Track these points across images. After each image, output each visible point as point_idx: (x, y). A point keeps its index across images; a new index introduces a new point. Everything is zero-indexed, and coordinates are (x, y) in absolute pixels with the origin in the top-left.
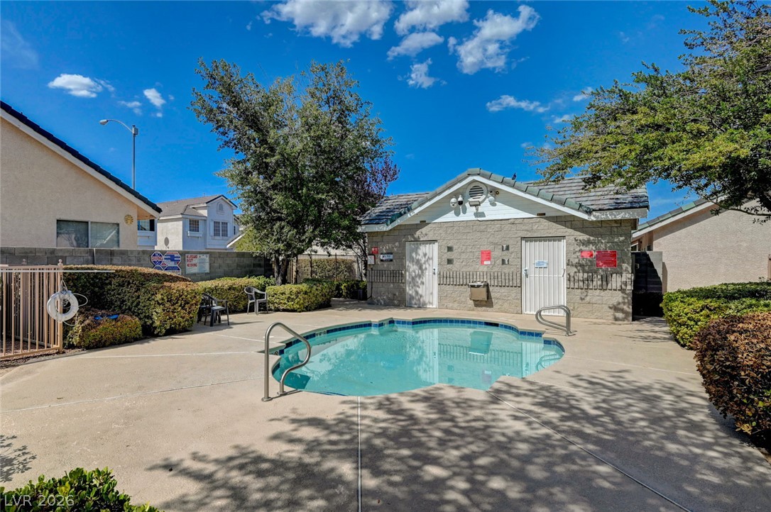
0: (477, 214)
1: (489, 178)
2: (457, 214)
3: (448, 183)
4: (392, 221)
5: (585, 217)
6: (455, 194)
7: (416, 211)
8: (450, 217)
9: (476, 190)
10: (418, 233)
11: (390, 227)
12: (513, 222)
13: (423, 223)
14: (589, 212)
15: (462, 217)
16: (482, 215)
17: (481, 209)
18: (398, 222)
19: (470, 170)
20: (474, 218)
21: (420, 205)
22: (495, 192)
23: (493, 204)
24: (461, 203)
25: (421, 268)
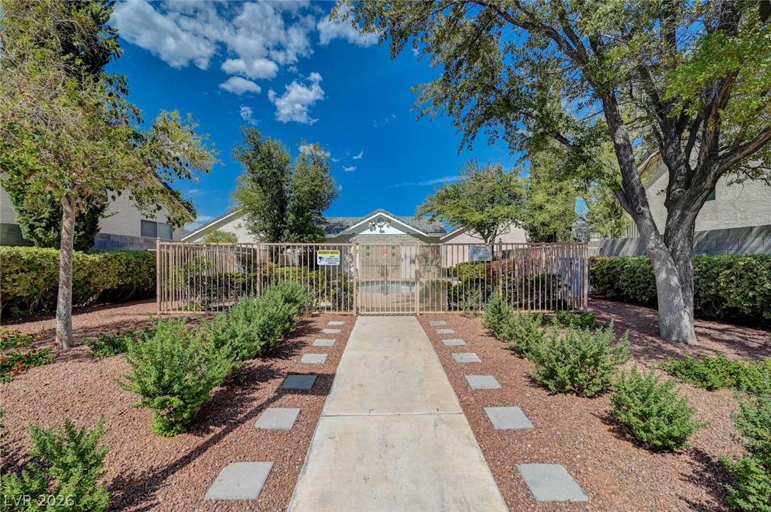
0: (381, 231)
1: (387, 214)
2: (371, 231)
3: (368, 215)
4: (338, 232)
5: (425, 235)
6: (370, 221)
7: (351, 228)
8: (368, 232)
9: (380, 219)
10: (351, 239)
11: (336, 236)
12: (397, 236)
13: (354, 235)
14: (427, 233)
15: (374, 232)
16: (383, 232)
17: (383, 229)
18: (341, 233)
19: (379, 210)
20: (379, 233)
21: (354, 225)
22: (389, 221)
23: (388, 227)
24: (374, 225)
25: (352, 258)
